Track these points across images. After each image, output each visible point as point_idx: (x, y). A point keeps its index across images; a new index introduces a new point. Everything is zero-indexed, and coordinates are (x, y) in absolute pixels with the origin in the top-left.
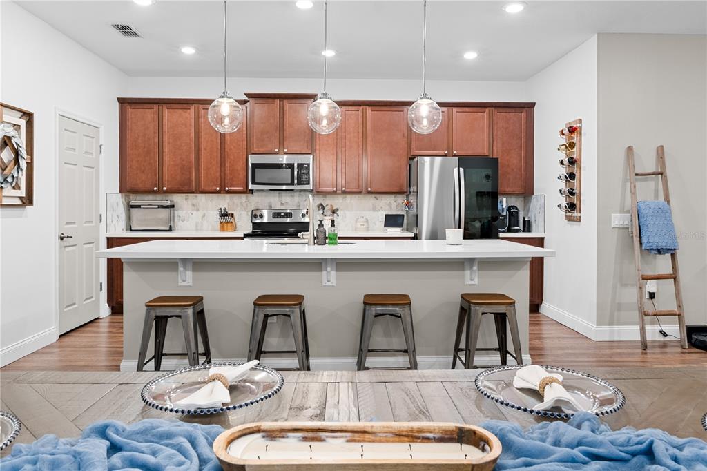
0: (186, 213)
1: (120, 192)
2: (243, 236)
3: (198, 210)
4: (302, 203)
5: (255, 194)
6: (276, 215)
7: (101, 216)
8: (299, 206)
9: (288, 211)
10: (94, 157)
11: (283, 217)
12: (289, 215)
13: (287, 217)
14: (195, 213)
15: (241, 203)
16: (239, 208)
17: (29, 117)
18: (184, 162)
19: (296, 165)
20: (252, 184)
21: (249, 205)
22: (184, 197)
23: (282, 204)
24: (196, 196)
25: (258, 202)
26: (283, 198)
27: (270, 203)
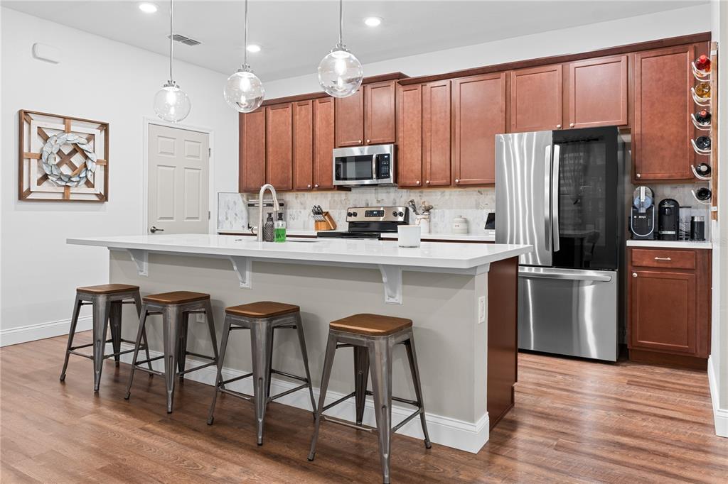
0: (296, 212)
1: (240, 192)
2: (316, 235)
3: (305, 208)
4: (397, 201)
5: (353, 190)
6: (369, 214)
7: (209, 213)
8: (395, 203)
9: (382, 209)
10: (201, 159)
11: (375, 215)
12: (380, 213)
13: (379, 216)
14: (302, 211)
15: (341, 201)
16: (339, 206)
17: (104, 127)
18: (284, 161)
19: (374, 157)
20: (336, 179)
21: (348, 202)
22: (295, 196)
23: (378, 202)
24: (304, 195)
25: (356, 200)
26: (379, 195)
27: (367, 200)
